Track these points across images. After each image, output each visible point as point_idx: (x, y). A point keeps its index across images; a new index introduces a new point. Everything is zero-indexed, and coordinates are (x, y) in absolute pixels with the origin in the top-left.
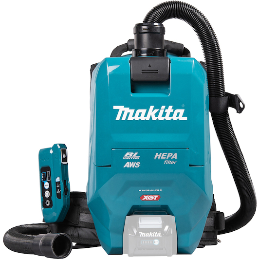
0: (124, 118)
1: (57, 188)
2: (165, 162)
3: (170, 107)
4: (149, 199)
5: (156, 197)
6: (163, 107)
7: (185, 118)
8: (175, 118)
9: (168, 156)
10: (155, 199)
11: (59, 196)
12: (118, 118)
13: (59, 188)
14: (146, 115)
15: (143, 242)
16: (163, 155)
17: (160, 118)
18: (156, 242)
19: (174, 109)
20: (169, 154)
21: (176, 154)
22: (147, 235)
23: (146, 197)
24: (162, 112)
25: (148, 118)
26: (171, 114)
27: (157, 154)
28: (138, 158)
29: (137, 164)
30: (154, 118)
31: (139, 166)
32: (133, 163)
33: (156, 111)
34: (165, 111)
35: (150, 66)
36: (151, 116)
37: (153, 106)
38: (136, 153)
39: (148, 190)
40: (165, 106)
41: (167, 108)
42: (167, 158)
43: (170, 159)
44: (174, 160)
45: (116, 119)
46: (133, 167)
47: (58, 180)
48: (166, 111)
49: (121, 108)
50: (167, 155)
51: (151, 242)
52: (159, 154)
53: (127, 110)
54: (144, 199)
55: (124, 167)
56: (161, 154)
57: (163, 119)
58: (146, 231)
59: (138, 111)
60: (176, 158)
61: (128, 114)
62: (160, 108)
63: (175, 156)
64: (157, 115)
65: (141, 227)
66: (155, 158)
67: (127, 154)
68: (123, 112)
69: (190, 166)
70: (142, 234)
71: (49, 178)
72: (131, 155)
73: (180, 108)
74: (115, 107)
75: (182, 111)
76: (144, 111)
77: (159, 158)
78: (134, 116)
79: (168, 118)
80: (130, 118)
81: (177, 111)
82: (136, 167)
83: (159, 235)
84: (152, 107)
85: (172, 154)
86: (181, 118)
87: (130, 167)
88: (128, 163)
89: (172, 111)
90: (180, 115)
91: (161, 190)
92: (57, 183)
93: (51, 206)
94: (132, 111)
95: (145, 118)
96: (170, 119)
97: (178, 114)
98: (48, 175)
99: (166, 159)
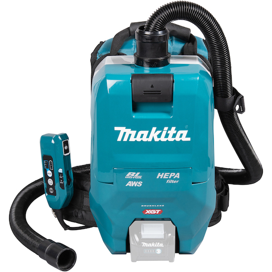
0: (125, 139)
1: (60, 179)
2: (168, 181)
3: (173, 128)
4: (152, 213)
5: (158, 211)
6: (166, 128)
7: (189, 139)
8: (178, 139)
9: (171, 176)
10: (157, 213)
11: (62, 186)
12: (119, 139)
13: (62, 179)
14: (148, 137)
15: (146, 251)
16: (165, 175)
17: (163, 139)
18: (159, 251)
19: (177, 130)
20: (172, 174)
21: (178, 174)
22: (150, 245)
23: (148, 212)
24: (164, 133)
25: (150, 139)
26: (174, 136)
27: (159, 174)
28: (140, 177)
29: (139, 183)
30: (157, 139)
31: (141, 185)
32: (135, 182)
33: (159, 132)
34: (167, 132)
35: (152, 86)
36: (153, 138)
37: (156, 128)
38: (138, 173)
39: (150, 206)
40: (167, 128)
41: (170, 129)
42: (170, 177)
43: (172, 178)
44: (176, 179)
45: (118, 140)
46: (135, 186)
47: (60, 171)
48: (169, 132)
49: (123, 129)
50: (169, 175)
51: (153, 251)
52: (161, 174)
53: (129, 131)
54: (146, 213)
55: (127, 185)
56: (163, 174)
57: (165, 140)
58: (149, 240)
59: (140, 133)
60: (178, 177)
61: (130, 135)
62: (162, 130)
63: (178, 175)
64: (159, 136)
65: (143, 237)
66: (158, 177)
67: (130, 173)
68: (125, 133)
69: (193, 183)
70: (145, 244)
71: (51, 167)
72: (133, 175)
73: (184, 129)
74: (116, 129)
75: (185, 132)
76: (146, 133)
77: (161, 178)
78: (135, 137)
79: (170, 139)
80: (132, 139)
81: (180, 132)
82: (138, 185)
83: (162, 245)
84: (154, 129)
85: (174, 174)
86: (184, 139)
87: (132, 186)
88: (130, 182)
89: (175, 132)
90: (183, 136)
91: (163, 206)
92: (60, 173)
93: (54, 194)
94: (134, 132)
95: (148, 139)
96: (172, 140)
97: (181, 135)
98: (51, 164)
99: (168, 179)
